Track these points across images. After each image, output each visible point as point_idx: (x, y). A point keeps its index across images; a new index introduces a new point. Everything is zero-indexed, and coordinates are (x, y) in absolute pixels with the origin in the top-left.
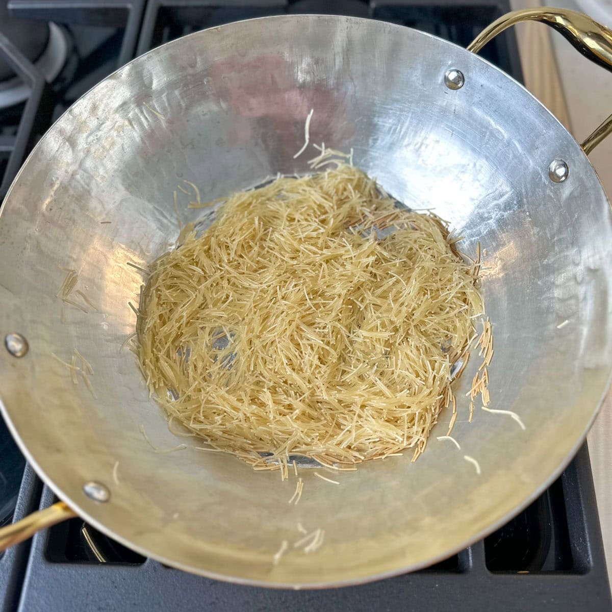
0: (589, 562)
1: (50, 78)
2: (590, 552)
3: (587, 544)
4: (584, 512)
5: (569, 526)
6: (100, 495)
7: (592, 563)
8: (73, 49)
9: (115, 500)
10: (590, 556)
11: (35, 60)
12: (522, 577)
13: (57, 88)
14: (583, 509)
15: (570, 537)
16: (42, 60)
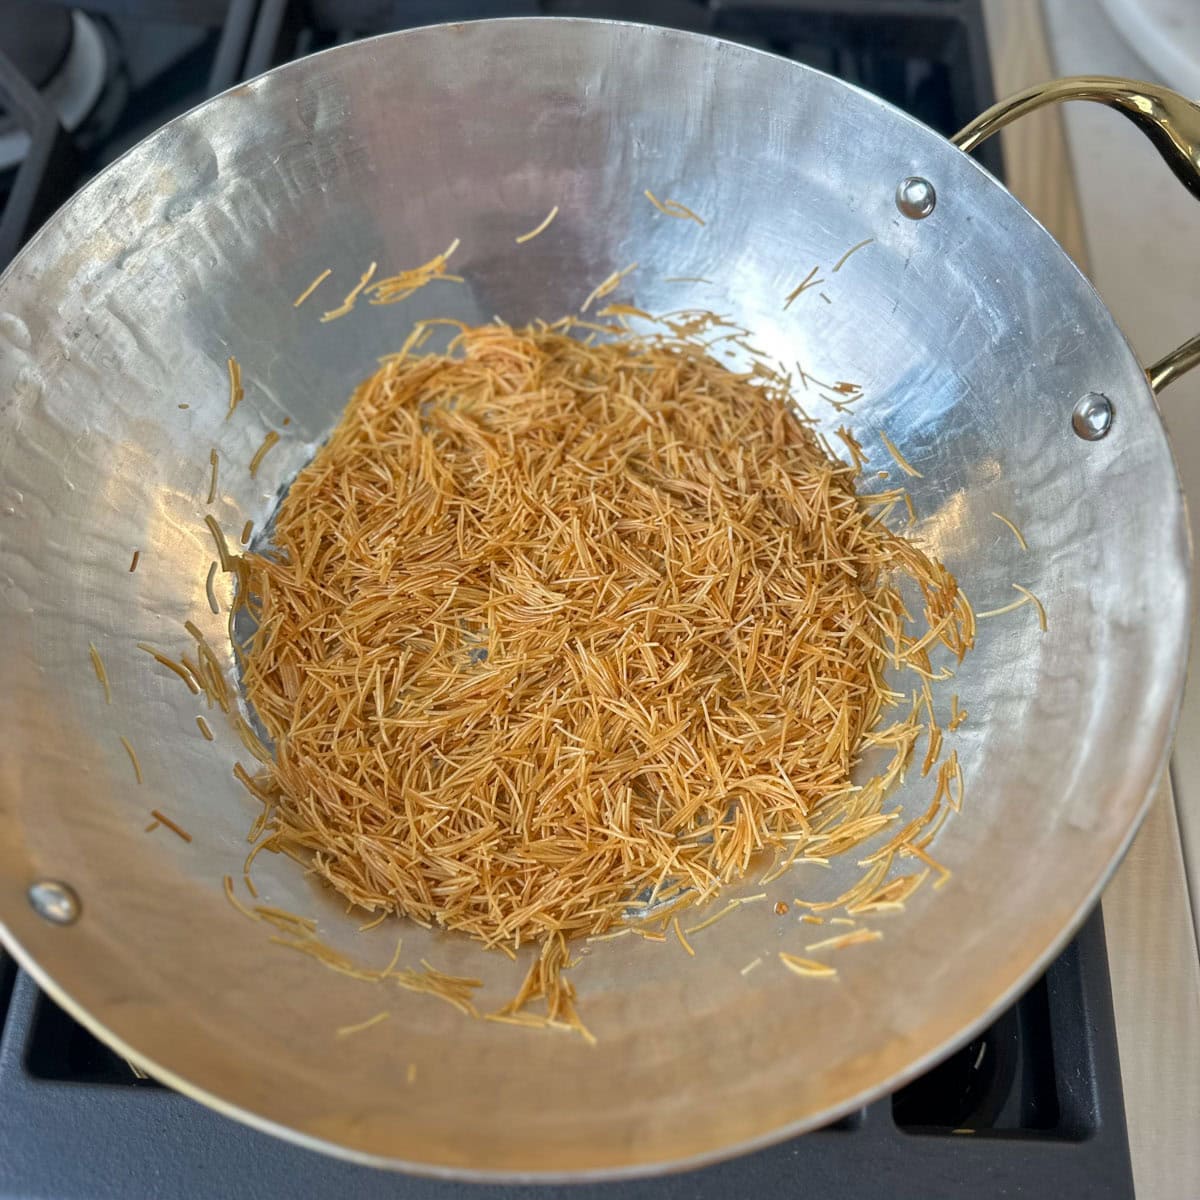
0: (1092, 1117)
1: (71, 119)
2: (1096, 1099)
3: (1090, 1084)
4: (1087, 1021)
5: (1055, 1044)
6: (60, 909)
7: (1099, 1120)
8: (118, 68)
9: (88, 925)
10: (1097, 1107)
11: (42, 85)
12: (961, 1142)
13: (84, 142)
14: (1086, 1014)
15: (1056, 1066)
16: (57, 84)
